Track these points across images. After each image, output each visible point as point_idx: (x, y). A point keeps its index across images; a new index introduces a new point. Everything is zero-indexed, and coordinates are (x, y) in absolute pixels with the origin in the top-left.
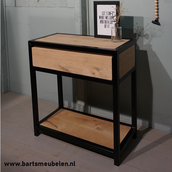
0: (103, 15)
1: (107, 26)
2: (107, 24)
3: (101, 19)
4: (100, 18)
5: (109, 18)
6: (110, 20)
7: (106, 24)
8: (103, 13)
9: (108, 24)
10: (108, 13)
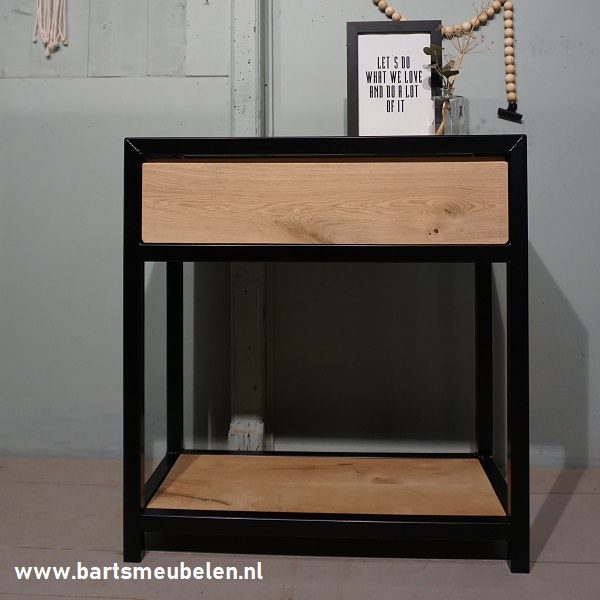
0: (382, 70)
1: (395, 104)
2: (396, 98)
3: (372, 84)
4: (369, 78)
5: (402, 79)
6: (409, 84)
7: (391, 99)
8: (382, 62)
9: (400, 99)
10: (399, 61)
